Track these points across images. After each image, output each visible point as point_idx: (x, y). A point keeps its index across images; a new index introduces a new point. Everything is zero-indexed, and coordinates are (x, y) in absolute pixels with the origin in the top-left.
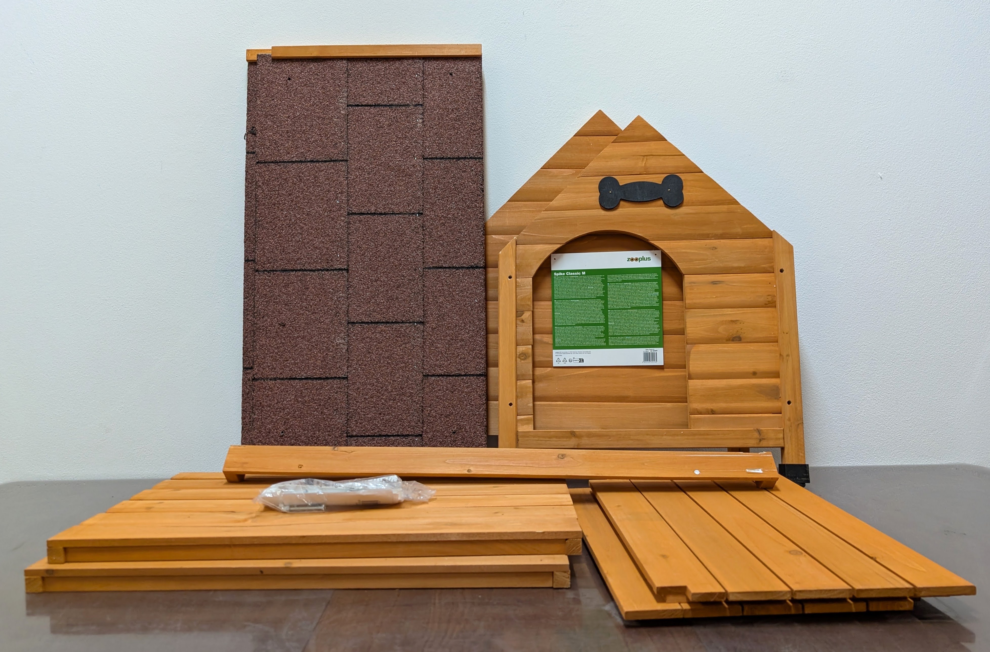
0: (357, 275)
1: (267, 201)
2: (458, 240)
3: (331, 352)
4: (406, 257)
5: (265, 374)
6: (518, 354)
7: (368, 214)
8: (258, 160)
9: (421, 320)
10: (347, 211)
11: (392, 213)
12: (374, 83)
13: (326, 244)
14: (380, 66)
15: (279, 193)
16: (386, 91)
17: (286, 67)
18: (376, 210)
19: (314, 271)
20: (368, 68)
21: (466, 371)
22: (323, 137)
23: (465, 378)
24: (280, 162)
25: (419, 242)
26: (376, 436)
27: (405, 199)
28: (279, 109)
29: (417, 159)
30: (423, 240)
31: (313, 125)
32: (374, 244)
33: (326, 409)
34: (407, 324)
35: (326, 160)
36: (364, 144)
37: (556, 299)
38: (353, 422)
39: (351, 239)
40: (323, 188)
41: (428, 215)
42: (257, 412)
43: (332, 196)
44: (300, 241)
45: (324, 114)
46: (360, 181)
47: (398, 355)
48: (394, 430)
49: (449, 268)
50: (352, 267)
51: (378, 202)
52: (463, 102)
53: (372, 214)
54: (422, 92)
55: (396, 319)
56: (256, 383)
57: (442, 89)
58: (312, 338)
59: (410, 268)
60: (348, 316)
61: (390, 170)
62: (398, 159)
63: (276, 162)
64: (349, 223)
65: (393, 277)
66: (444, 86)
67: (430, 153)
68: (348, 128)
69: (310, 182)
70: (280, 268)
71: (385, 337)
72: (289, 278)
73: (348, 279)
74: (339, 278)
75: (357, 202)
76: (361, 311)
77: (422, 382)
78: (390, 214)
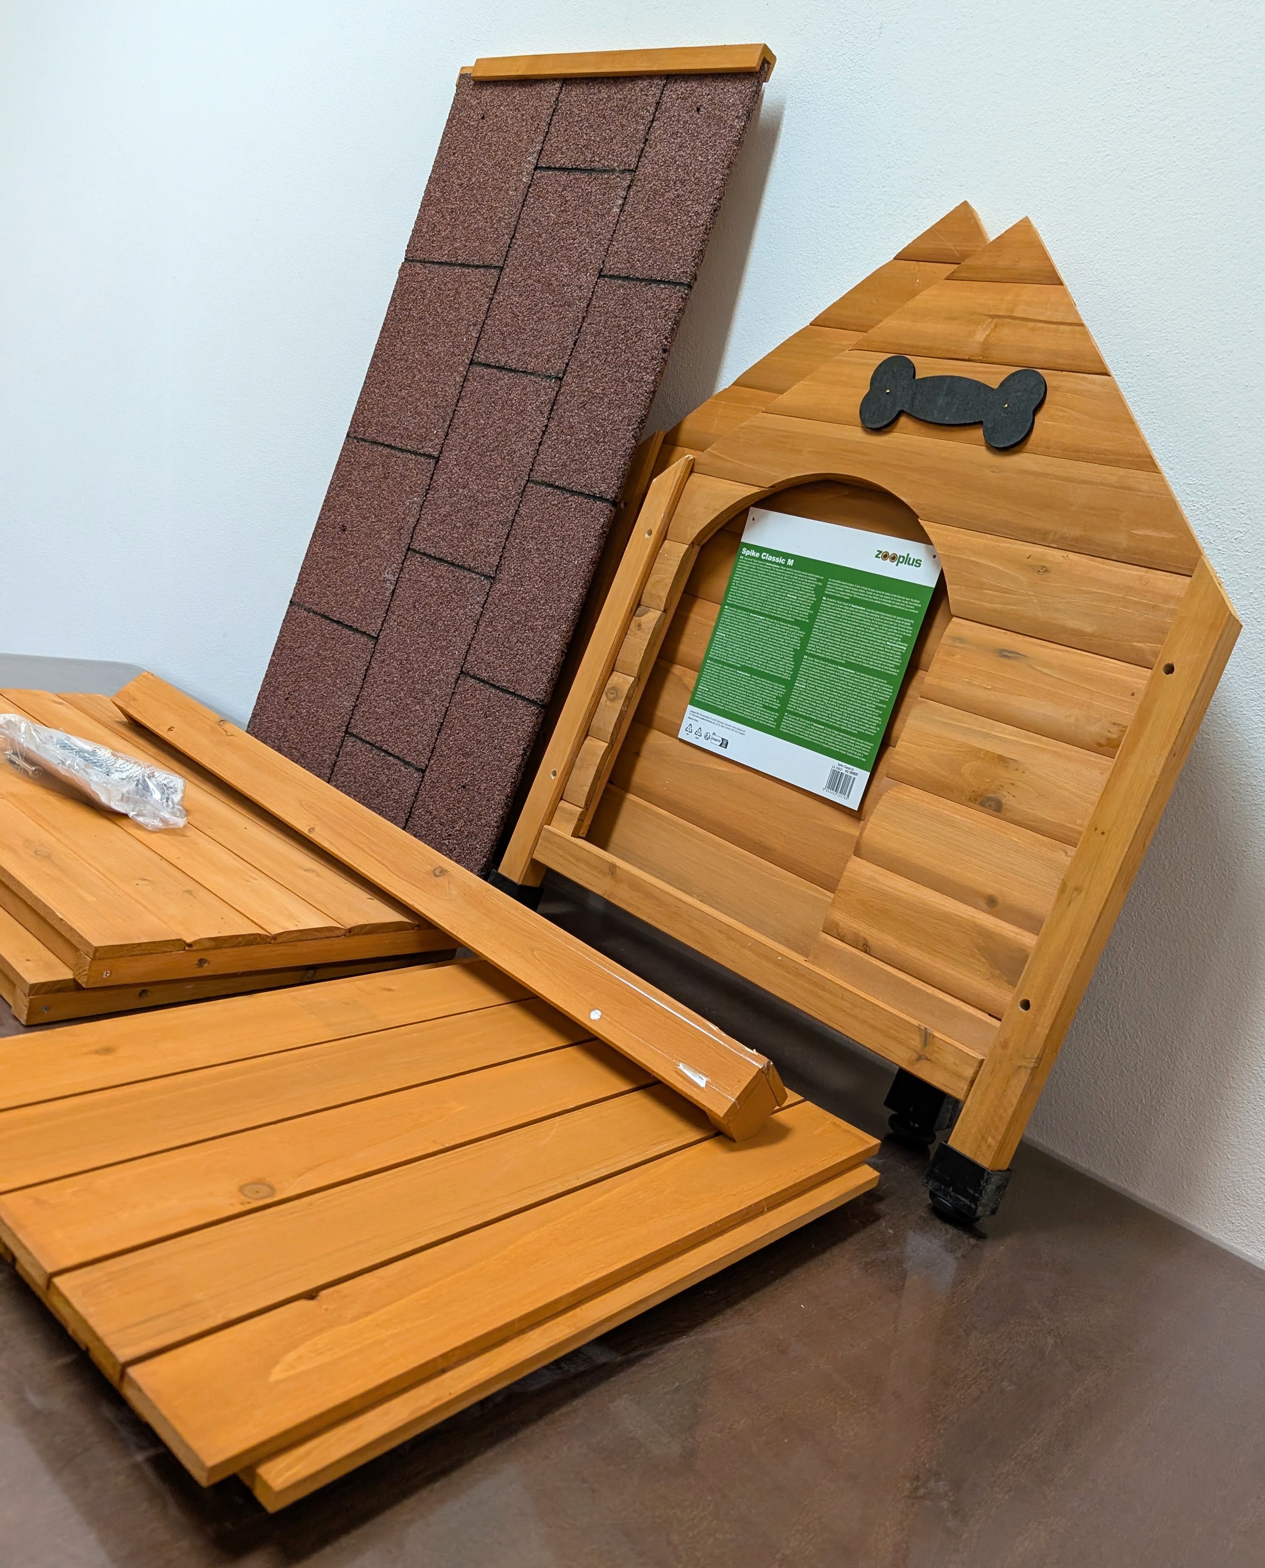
0: (445, 470)
3: (374, 590)
7: (495, 367)
9: (491, 573)
10: (471, 357)
11: (524, 372)
12: (584, 126)
13: (429, 409)
14: (603, 92)
16: (594, 141)
17: (486, 95)
18: (506, 362)
19: (402, 451)
20: (585, 98)
21: (517, 686)
22: (488, 223)
23: (510, 698)
24: (428, 262)
26: (376, 748)
27: (549, 347)
28: (455, 170)
32: (483, 422)
33: (341, 677)
35: (477, 263)
36: (532, 241)
37: (728, 604)
38: (361, 713)
39: (460, 407)
43: (463, 328)
45: (502, 182)
48: (398, 746)
50: (445, 454)
51: (514, 348)
52: (697, 167)
53: (500, 367)
54: (643, 145)
55: (463, 562)
57: (675, 139)
59: (511, 476)
60: (412, 538)
61: (549, 292)
65: (487, 487)
66: (679, 135)
67: (613, 267)
69: (448, 301)
70: (372, 440)
71: (440, 588)
72: (373, 456)
73: (432, 475)
74: (424, 470)
75: (488, 344)
76: (429, 534)
77: (455, 683)
78: (521, 371)
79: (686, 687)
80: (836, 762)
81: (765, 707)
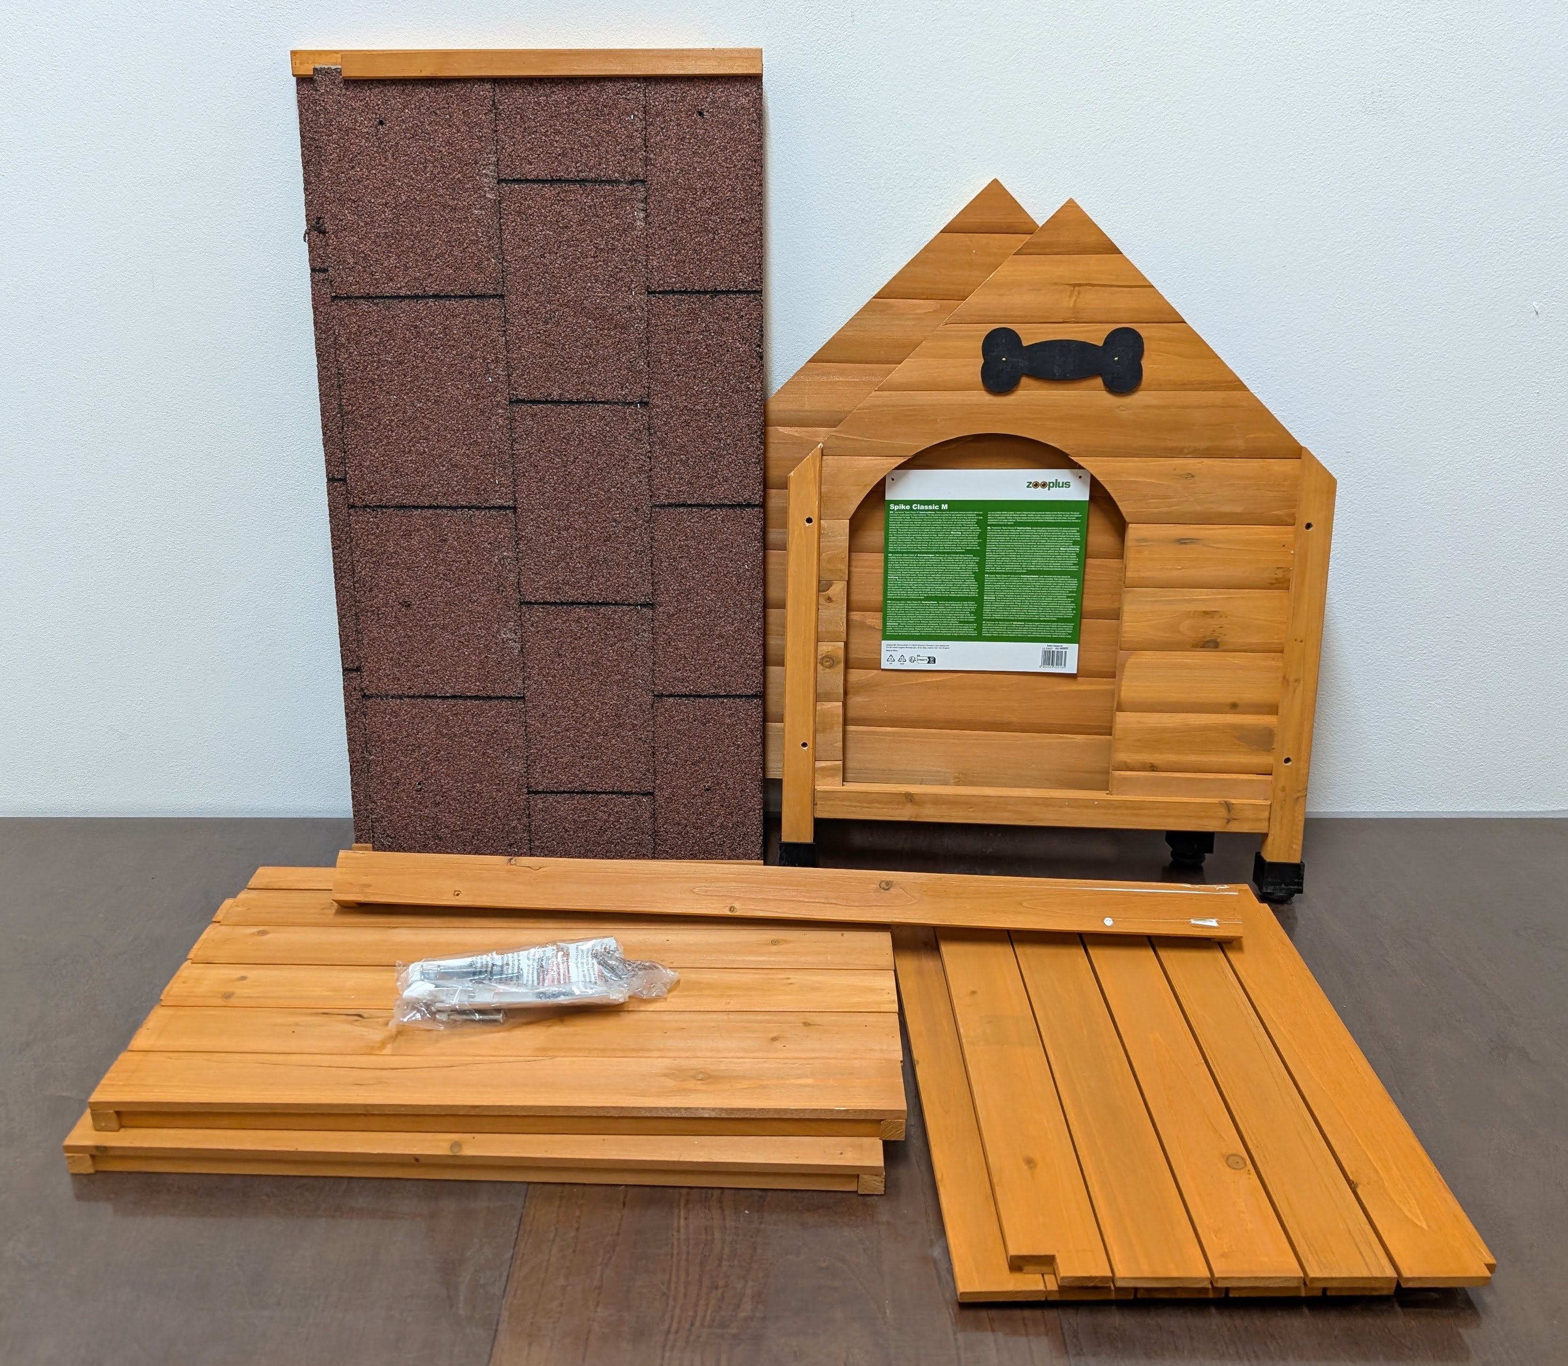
0: (532, 517)
1: (359, 375)
2: (715, 453)
3: (493, 653)
4: (619, 485)
5: (382, 688)
6: (819, 657)
7: (546, 402)
8: (335, 292)
9: (648, 600)
10: (508, 396)
11: (592, 402)
12: (549, 133)
13: (473, 458)
14: (559, 95)
15: (380, 359)
16: (572, 149)
17: (372, 96)
18: (561, 394)
19: (454, 508)
20: (536, 100)
21: (728, 689)
22: (454, 247)
23: (725, 701)
24: (377, 297)
25: (643, 457)
26: (577, 793)
27: (615, 373)
28: (366, 187)
29: (636, 293)
30: (650, 455)
31: (433, 222)
32: (560, 460)
33: (491, 748)
34: (624, 607)
35: (462, 293)
36: (533, 263)
37: (891, 553)
38: (538, 770)
39: (518, 450)
40: (462, 349)
41: (658, 407)
42: (375, 751)
43: (479, 366)
44: (425, 452)
45: (453, 199)
46: (529, 338)
47: (609, 660)
48: (606, 783)
49: (698, 505)
50: (523, 503)
51: (565, 379)
52: (724, 174)
53: (555, 402)
54: (644, 153)
55: (604, 598)
56: (369, 703)
57: (683, 145)
58: (459, 629)
59: (626, 506)
60: (520, 592)
61: (586, 316)
62: (601, 294)
63: (368, 297)
64: (512, 419)
65: (597, 521)
66: (687, 141)
67: (661, 282)
68: (501, 229)
69: (436, 339)
70: (393, 503)
71: (586, 629)
72: (410, 521)
73: (516, 525)
74: (500, 523)
75: (525, 379)
76: (541, 583)
77: (652, 707)
78: (588, 402)
79: (871, 628)
80: (1045, 645)
81: (960, 622)
